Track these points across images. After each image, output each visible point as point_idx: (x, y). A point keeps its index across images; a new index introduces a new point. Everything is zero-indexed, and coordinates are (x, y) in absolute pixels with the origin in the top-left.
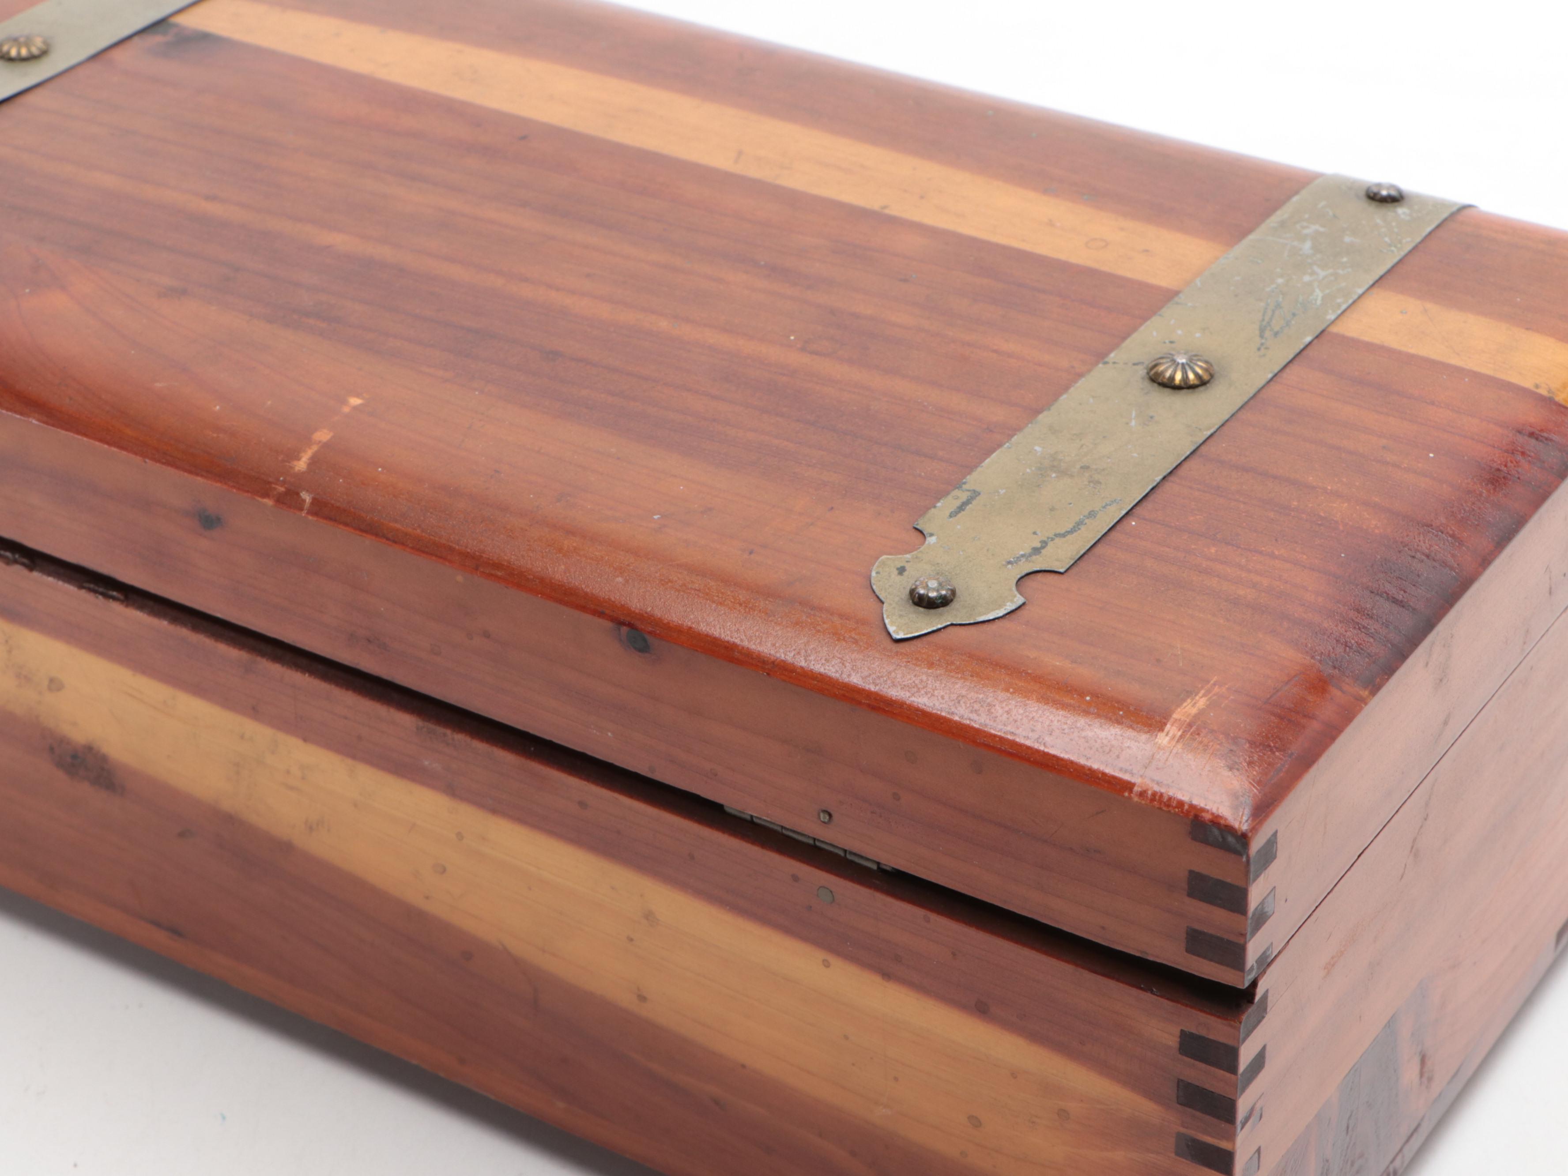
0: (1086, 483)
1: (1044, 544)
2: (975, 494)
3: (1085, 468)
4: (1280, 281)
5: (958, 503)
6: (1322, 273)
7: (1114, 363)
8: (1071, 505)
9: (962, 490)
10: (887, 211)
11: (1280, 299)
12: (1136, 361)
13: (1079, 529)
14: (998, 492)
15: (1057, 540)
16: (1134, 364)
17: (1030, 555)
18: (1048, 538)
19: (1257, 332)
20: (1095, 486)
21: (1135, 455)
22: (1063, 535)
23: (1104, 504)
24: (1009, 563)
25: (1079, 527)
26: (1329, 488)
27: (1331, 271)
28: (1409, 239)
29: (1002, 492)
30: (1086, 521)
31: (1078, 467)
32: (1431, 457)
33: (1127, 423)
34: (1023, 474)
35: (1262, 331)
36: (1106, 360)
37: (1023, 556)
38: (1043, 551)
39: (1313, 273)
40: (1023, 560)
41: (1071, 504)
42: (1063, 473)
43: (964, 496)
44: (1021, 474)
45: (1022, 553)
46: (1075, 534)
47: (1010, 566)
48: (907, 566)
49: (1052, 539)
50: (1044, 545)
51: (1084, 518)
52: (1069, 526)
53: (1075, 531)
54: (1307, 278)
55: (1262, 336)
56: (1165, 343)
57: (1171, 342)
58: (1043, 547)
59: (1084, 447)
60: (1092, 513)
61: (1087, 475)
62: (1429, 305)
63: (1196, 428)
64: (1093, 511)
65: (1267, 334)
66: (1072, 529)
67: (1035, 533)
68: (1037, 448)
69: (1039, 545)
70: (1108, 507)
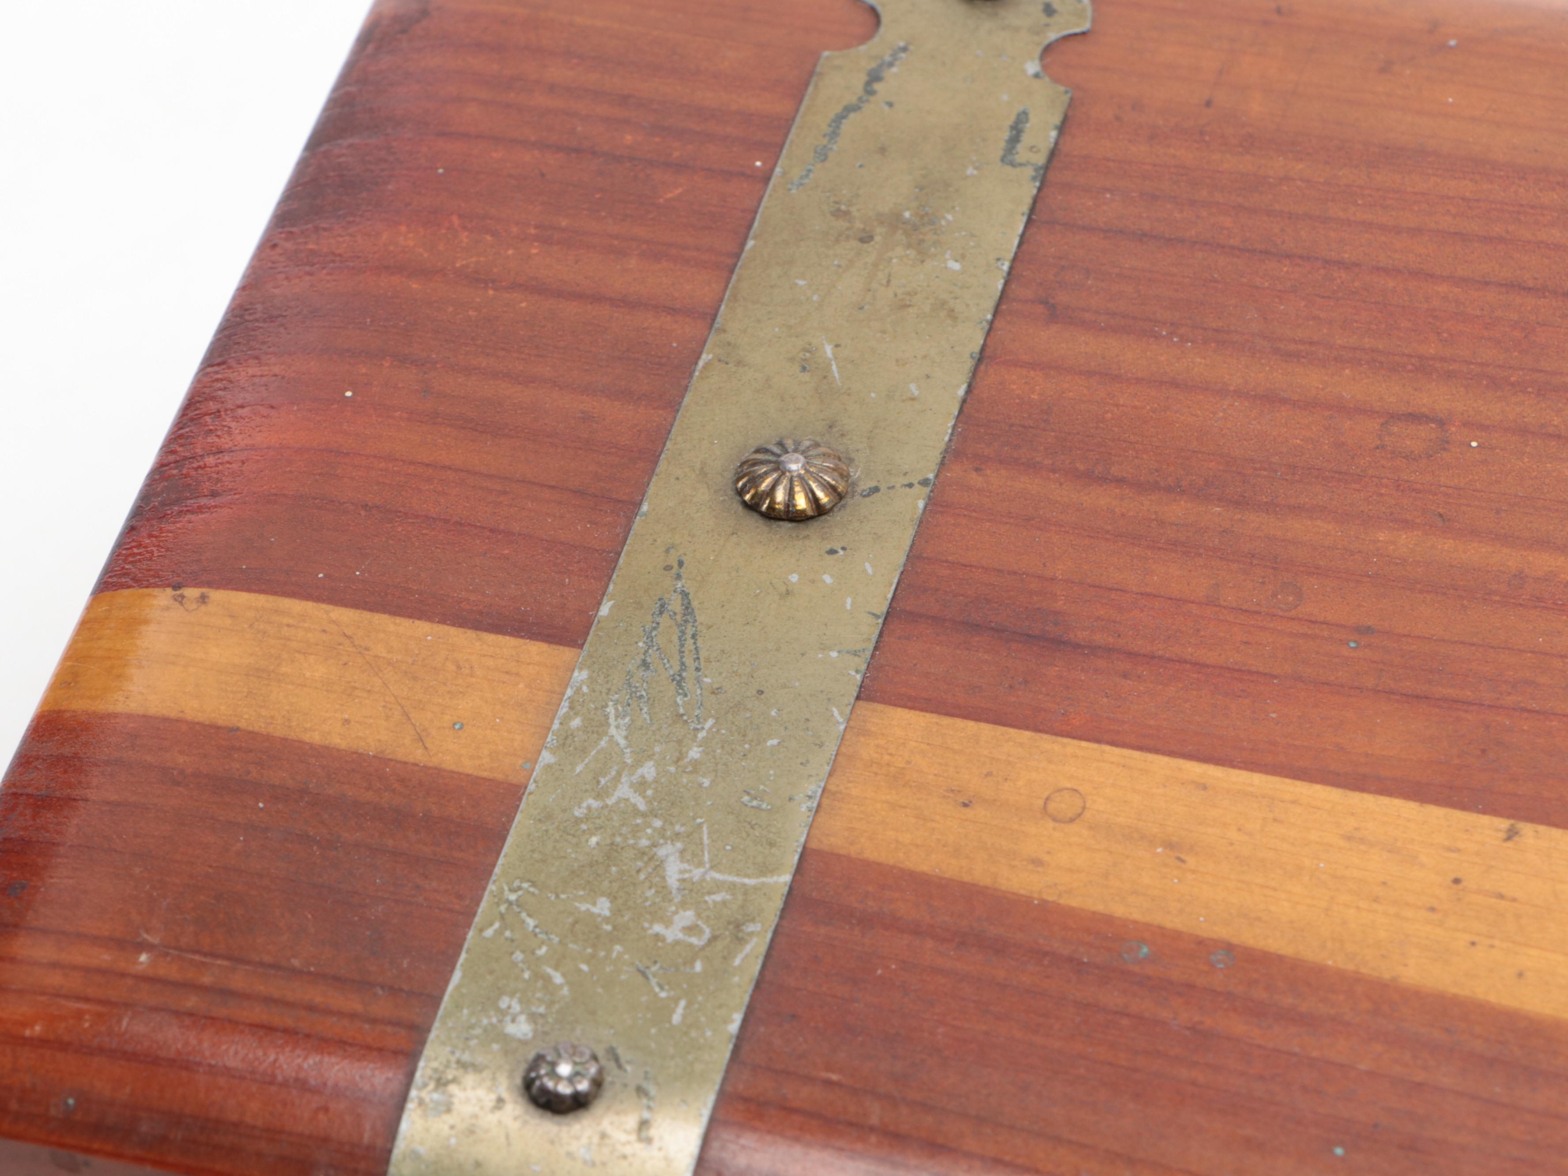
0: (853, 209)
1: (869, 91)
2: (1008, 157)
3: (866, 238)
4: (695, 753)
5: (1027, 139)
6: (624, 791)
7: (910, 485)
8: (858, 164)
9: (1032, 165)
10: (1503, 824)
11: (679, 700)
12: (876, 496)
13: (830, 126)
14: (976, 168)
15: (854, 100)
16: (876, 490)
17: (881, 66)
18: (868, 101)
19: (695, 604)
20: (837, 206)
21: (801, 283)
22: (849, 109)
23: (811, 175)
24: (904, 49)
25: (831, 129)
26: (491, 292)
27: (610, 802)
28: (489, 933)
29: (970, 171)
30: (825, 141)
31: (878, 238)
32: (347, 390)
33: (837, 346)
34: (953, 208)
35: (688, 608)
36: (927, 490)
37: (891, 65)
38: (864, 78)
39: (641, 786)
40: (888, 58)
41: (861, 166)
42: (894, 221)
43: (1022, 153)
44: (957, 209)
45: (894, 70)
46: (832, 115)
47: (902, 44)
48: (1044, 19)
49: (860, 99)
50: (869, 89)
51: (830, 146)
52: (845, 125)
53: (834, 121)
54: (648, 770)
55: (685, 594)
56: (844, 549)
57: (832, 552)
58: (868, 83)
59: (884, 282)
60: (822, 158)
61: (859, 225)
62: (418, 755)
63: (727, 363)
64: (823, 161)
65: (675, 604)
66: (840, 123)
67: (890, 105)
68: (956, 266)
69: (877, 86)
70: (804, 173)
